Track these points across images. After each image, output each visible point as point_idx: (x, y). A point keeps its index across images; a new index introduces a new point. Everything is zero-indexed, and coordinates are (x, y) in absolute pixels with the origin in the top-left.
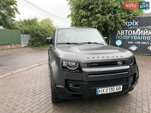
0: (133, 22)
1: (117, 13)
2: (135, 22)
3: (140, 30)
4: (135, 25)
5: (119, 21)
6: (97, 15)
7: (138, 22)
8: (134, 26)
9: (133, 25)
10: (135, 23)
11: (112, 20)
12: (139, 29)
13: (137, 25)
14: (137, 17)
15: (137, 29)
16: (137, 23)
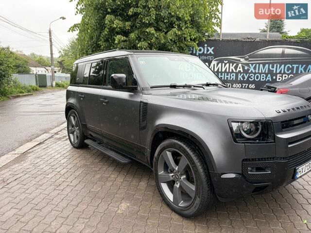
0: (206, 48)
1: (183, 28)
2: (209, 48)
3: (217, 62)
4: (209, 53)
5: (185, 44)
6: (147, 30)
7: (213, 48)
8: (207, 55)
9: (205, 53)
10: (208, 50)
11: (174, 41)
12: (215, 61)
13: (212, 53)
14: (212, 39)
15: (212, 60)
16: (211, 50)
